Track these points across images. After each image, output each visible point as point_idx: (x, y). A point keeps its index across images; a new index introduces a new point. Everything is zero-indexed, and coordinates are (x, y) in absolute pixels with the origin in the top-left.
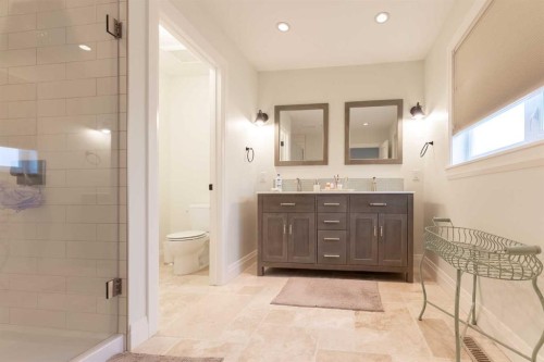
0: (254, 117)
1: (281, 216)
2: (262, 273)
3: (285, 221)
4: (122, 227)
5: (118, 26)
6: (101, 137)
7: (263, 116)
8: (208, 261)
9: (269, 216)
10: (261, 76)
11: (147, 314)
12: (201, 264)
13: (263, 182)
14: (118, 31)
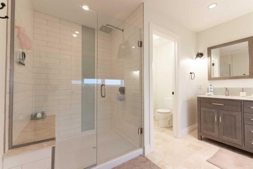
0: (195, 56)
1: (214, 110)
2: (201, 139)
3: (216, 114)
4: (142, 110)
5: (141, 42)
6: (137, 73)
7: (200, 55)
8: (172, 124)
9: (204, 109)
10: (198, 34)
11: (150, 143)
12: (169, 124)
13: (200, 89)
14: (141, 44)
